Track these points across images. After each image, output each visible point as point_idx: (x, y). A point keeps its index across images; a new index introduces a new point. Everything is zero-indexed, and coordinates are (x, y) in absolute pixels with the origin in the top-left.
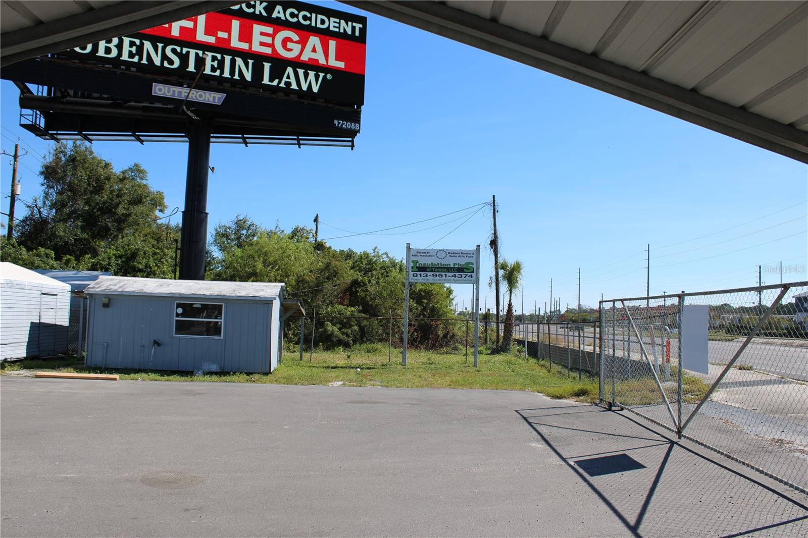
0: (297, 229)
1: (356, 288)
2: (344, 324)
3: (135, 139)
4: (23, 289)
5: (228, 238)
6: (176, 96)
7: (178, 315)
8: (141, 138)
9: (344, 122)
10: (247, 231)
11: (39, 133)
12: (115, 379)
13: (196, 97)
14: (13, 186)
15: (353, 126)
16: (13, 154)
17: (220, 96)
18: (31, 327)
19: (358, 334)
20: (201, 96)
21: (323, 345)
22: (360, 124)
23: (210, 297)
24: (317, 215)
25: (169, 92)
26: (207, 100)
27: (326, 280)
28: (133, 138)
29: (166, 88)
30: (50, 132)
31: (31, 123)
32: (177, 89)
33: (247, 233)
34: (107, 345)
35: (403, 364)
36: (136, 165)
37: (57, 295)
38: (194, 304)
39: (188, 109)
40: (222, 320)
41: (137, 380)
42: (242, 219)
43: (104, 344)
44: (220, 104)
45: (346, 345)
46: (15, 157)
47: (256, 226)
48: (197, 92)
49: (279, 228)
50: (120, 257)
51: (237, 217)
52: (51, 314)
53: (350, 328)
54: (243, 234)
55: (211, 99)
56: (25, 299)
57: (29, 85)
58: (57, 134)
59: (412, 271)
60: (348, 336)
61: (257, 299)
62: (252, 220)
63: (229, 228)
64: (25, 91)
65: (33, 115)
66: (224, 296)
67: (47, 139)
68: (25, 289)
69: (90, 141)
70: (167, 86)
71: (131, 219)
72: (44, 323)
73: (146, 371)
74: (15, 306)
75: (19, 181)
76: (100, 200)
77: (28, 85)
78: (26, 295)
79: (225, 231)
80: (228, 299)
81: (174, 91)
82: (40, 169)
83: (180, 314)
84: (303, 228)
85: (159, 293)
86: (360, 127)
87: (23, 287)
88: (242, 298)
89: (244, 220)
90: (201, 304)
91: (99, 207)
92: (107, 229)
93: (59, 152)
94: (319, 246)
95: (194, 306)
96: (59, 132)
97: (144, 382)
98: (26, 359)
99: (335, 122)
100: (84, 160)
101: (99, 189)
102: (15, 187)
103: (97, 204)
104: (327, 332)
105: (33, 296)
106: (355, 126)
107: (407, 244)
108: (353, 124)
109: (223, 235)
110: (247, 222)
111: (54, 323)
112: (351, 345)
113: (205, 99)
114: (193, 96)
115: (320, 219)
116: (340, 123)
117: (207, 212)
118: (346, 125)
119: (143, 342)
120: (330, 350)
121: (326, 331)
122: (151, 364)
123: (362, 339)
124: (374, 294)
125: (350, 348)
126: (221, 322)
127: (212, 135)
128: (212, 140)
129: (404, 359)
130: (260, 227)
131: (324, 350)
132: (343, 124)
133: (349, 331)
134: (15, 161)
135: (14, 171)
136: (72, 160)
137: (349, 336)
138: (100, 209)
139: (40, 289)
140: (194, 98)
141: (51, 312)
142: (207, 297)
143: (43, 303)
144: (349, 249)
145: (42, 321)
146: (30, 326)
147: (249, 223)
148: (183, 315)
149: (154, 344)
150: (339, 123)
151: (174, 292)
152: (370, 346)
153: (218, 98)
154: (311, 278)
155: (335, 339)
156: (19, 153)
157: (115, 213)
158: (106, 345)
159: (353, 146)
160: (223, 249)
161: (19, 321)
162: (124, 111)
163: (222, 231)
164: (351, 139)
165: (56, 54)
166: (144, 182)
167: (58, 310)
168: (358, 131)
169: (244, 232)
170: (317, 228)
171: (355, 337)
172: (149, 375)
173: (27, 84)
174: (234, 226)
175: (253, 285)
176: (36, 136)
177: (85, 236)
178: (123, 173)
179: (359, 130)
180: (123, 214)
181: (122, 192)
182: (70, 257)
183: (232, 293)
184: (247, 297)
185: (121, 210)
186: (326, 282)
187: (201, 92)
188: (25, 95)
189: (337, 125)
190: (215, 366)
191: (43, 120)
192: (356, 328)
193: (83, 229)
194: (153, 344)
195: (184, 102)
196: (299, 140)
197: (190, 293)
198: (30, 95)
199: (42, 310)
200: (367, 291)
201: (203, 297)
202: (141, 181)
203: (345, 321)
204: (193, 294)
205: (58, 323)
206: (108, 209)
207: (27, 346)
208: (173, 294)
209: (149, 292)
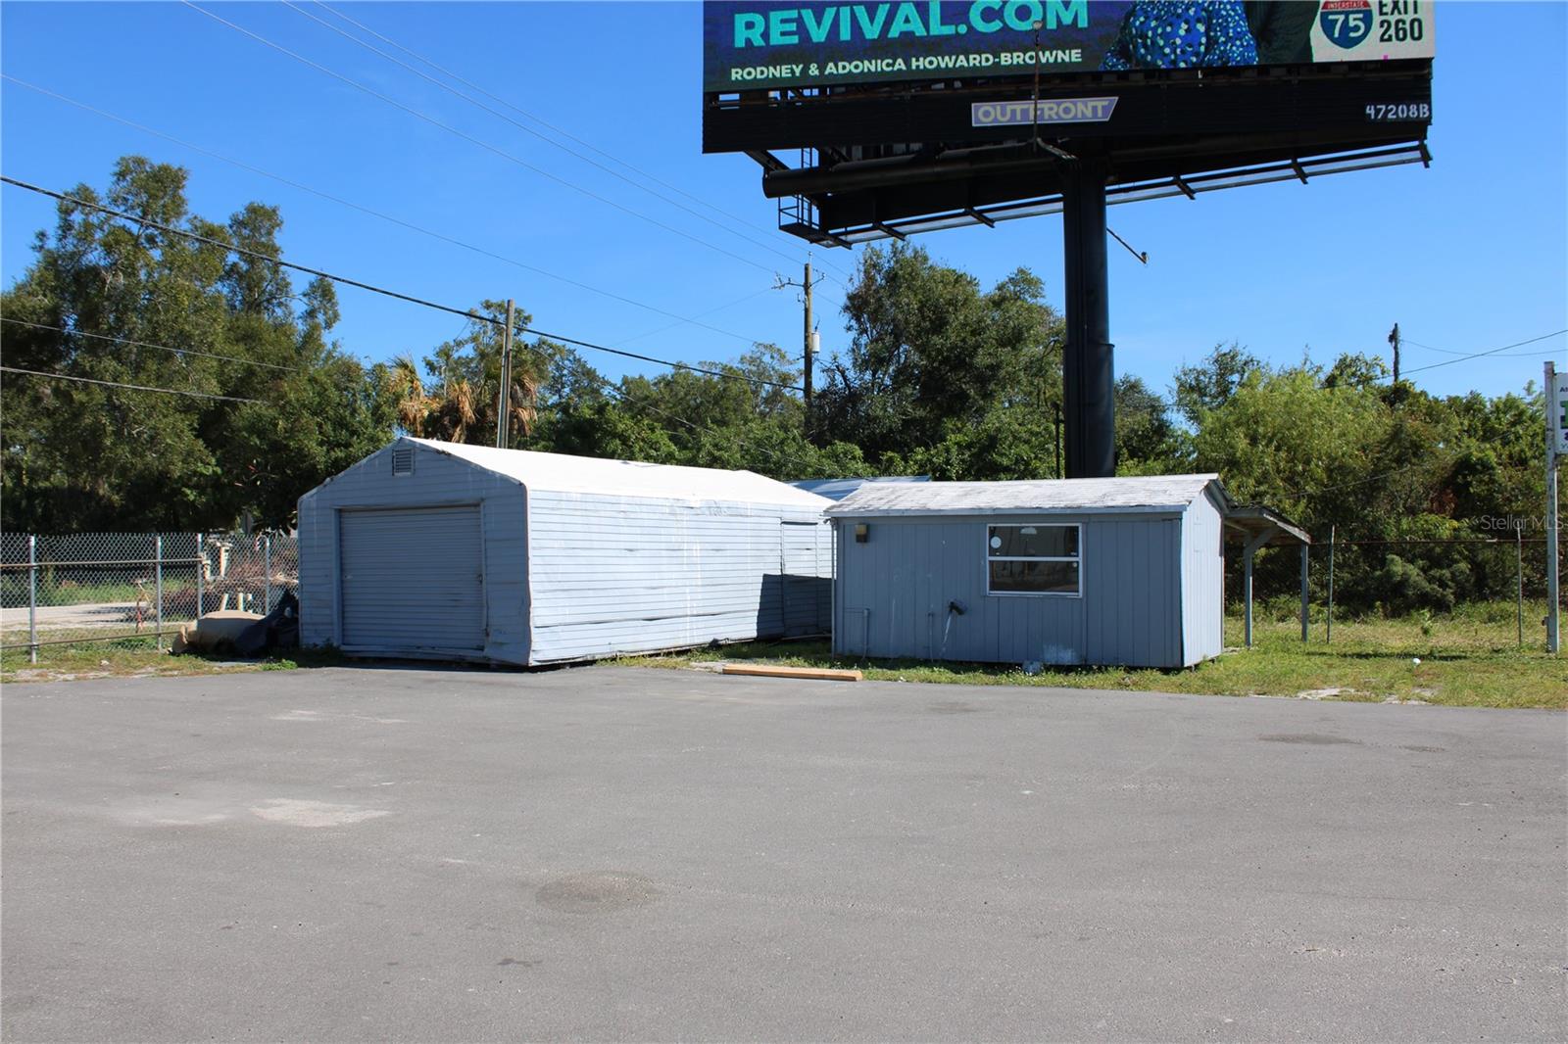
0: (1345, 359)
1: (1465, 477)
2: (1434, 556)
3: (975, 220)
4: (741, 516)
5: (1202, 394)
6: (1019, 121)
7: (993, 552)
8: (987, 215)
9: (1389, 108)
10: (1242, 375)
11: (814, 237)
12: (853, 679)
13: (1057, 114)
14: (806, 338)
15: (1413, 112)
16: (803, 282)
17: (1106, 103)
18: (763, 584)
19: (1467, 581)
20: (1067, 111)
21: (1383, 607)
22: (1430, 104)
23: (1053, 512)
24: (1396, 325)
25: (1003, 114)
26: (1080, 115)
27: (1394, 465)
28: (970, 218)
29: (998, 108)
30: (831, 232)
31: (795, 221)
32: (1018, 106)
33: (1242, 378)
34: (869, 613)
35: (1549, 646)
36: (1021, 271)
37: (816, 524)
38: (1023, 527)
39: (1047, 141)
40: (1080, 559)
41: (896, 680)
42: (1228, 351)
43: (863, 613)
44: (1107, 120)
45: (1440, 607)
46: (807, 286)
47: (1258, 362)
48: (1059, 105)
49: (1312, 363)
50: (969, 446)
51: (1217, 349)
52: (806, 558)
53: (1449, 566)
54: (1233, 383)
55: (1089, 113)
56: (749, 533)
57: (777, 154)
58: (847, 233)
59: (1563, 428)
60: (1443, 585)
61: (1147, 510)
62: (1249, 352)
63: (1204, 373)
64: (771, 165)
65: (798, 207)
66: (1079, 507)
67: (832, 246)
68: (747, 516)
69: (901, 236)
70: (998, 105)
71: (1002, 373)
72: (792, 576)
73: (927, 663)
74: (728, 546)
75: (816, 328)
76: (942, 345)
77: (773, 152)
78: (749, 526)
79: (1197, 379)
80: (1089, 514)
81: (1014, 112)
82: (843, 300)
83: (997, 550)
84: (1357, 358)
85: (953, 510)
86: (1430, 110)
87: (742, 512)
88: (1117, 511)
89: (1232, 354)
90: (1037, 528)
91: (943, 357)
92: (963, 396)
93: (871, 266)
94: (1399, 394)
95: (1023, 531)
96: (849, 229)
97: (909, 685)
98: (756, 640)
99: (1368, 111)
100: (910, 274)
101: (939, 325)
102: (810, 340)
103: (939, 352)
104: (1392, 578)
105: (764, 527)
106: (1418, 109)
107: (1546, 363)
108: (1414, 108)
109: (1192, 389)
110: (1239, 357)
111: (814, 575)
112: (1451, 605)
113: (1076, 115)
114: (1053, 113)
115: (1401, 335)
116: (1381, 109)
117: (1111, 342)
118: (1396, 113)
119: (932, 606)
120: (1399, 616)
121: (1389, 575)
122: (944, 649)
123: (1480, 590)
124: (1513, 489)
125: (1450, 612)
126: (1078, 562)
127: (1108, 188)
128: (1109, 198)
129: (1551, 636)
130: (1267, 364)
131: (1386, 617)
132: (1387, 112)
133: (1446, 573)
134: (807, 293)
135: (807, 311)
136: (892, 278)
137: (1447, 586)
138: (946, 361)
139: (779, 514)
140: (1055, 117)
141: (806, 556)
142: (1046, 512)
143: (786, 539)
144: (1471, 393)
145: (788, 571)
146: (761, 581)
147: (1244, 358)
148: (1004, 550)
149: (951, 611)
150: (1378, 111)
151: (982, 505)
152: (1496, 606)
153: (1103, 107)
154: (1360, 463)
155: (1410, 593)
156: (811, 280)
157: (971, 365)
158: (866, 612)
159: (1426, 158)
160: (1195, 417)
161: (741, 573)
162: (938, 169)
163: (1191, 380)
164: (1415, 143)
165: (830, 86)
166: (1040, 301)
167: (819, 552)
168: (1428, 121)
169: (1235, 378)
170: (1397, 354)
171: (1463, 588)
172: (933, 671)
173: (771, 152)
174: (1213, 369)
175: (1148, 482)
176: (811, 242)
177: (920, 413)
178: (1000, 288)
179: (1430, 117)
180: (987, 367)
181: (983, 325)
182: (892, 454)
183: (1095, 502)
184: (1124, 507)
185: (982, 359)
186: (1395, 469)
187: (1067, 103)
188: (771, 173)
189: (1373, 117)
190: (1070, 654)
191: (816, 212)
192: (1464, 566)
193: (919, 402)
194: (948, 609)
195: (1035, 129)
196: (1298, 167)
197: (1012, 506)
198: (782, 171)
199: (786, 552)
200: (1492, 481)
201: (1037, 511)
202: (1034, 301)
203: (1438, 550)
204: (1017, 508)
205: (821, 576)
206: (959, 360)
207: (758, 617)
208: (980, 509)
209: (937, 508)
